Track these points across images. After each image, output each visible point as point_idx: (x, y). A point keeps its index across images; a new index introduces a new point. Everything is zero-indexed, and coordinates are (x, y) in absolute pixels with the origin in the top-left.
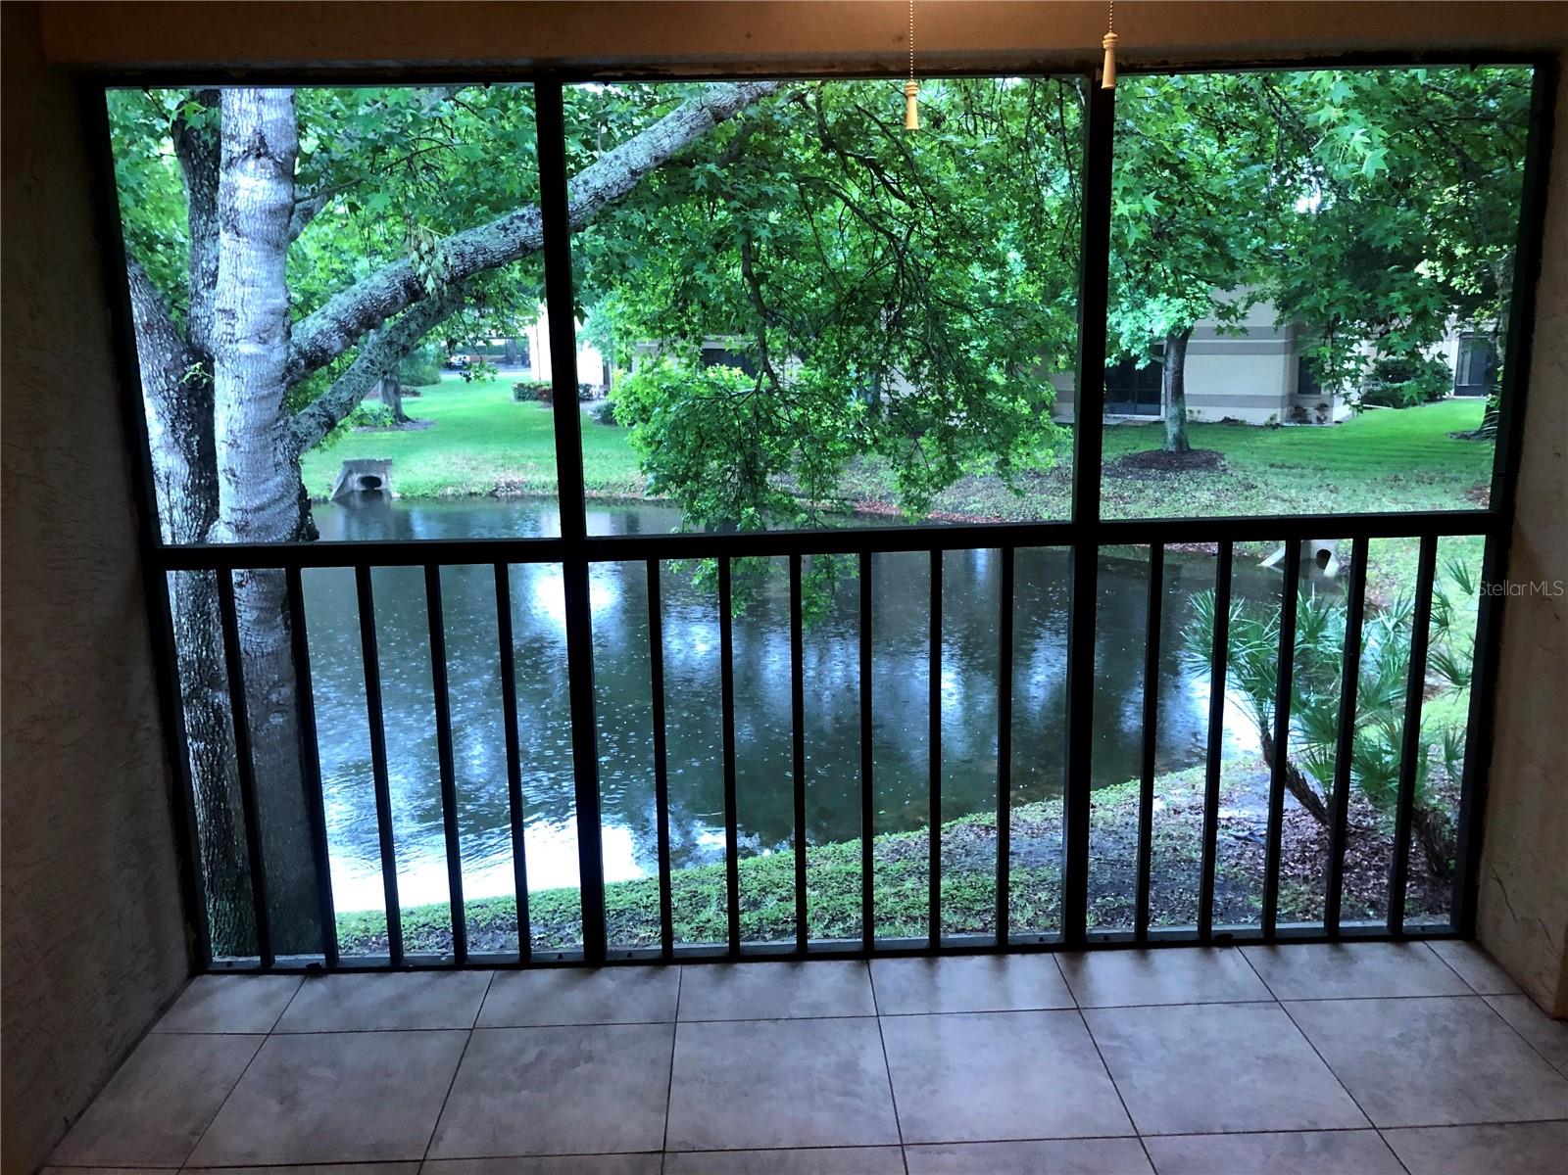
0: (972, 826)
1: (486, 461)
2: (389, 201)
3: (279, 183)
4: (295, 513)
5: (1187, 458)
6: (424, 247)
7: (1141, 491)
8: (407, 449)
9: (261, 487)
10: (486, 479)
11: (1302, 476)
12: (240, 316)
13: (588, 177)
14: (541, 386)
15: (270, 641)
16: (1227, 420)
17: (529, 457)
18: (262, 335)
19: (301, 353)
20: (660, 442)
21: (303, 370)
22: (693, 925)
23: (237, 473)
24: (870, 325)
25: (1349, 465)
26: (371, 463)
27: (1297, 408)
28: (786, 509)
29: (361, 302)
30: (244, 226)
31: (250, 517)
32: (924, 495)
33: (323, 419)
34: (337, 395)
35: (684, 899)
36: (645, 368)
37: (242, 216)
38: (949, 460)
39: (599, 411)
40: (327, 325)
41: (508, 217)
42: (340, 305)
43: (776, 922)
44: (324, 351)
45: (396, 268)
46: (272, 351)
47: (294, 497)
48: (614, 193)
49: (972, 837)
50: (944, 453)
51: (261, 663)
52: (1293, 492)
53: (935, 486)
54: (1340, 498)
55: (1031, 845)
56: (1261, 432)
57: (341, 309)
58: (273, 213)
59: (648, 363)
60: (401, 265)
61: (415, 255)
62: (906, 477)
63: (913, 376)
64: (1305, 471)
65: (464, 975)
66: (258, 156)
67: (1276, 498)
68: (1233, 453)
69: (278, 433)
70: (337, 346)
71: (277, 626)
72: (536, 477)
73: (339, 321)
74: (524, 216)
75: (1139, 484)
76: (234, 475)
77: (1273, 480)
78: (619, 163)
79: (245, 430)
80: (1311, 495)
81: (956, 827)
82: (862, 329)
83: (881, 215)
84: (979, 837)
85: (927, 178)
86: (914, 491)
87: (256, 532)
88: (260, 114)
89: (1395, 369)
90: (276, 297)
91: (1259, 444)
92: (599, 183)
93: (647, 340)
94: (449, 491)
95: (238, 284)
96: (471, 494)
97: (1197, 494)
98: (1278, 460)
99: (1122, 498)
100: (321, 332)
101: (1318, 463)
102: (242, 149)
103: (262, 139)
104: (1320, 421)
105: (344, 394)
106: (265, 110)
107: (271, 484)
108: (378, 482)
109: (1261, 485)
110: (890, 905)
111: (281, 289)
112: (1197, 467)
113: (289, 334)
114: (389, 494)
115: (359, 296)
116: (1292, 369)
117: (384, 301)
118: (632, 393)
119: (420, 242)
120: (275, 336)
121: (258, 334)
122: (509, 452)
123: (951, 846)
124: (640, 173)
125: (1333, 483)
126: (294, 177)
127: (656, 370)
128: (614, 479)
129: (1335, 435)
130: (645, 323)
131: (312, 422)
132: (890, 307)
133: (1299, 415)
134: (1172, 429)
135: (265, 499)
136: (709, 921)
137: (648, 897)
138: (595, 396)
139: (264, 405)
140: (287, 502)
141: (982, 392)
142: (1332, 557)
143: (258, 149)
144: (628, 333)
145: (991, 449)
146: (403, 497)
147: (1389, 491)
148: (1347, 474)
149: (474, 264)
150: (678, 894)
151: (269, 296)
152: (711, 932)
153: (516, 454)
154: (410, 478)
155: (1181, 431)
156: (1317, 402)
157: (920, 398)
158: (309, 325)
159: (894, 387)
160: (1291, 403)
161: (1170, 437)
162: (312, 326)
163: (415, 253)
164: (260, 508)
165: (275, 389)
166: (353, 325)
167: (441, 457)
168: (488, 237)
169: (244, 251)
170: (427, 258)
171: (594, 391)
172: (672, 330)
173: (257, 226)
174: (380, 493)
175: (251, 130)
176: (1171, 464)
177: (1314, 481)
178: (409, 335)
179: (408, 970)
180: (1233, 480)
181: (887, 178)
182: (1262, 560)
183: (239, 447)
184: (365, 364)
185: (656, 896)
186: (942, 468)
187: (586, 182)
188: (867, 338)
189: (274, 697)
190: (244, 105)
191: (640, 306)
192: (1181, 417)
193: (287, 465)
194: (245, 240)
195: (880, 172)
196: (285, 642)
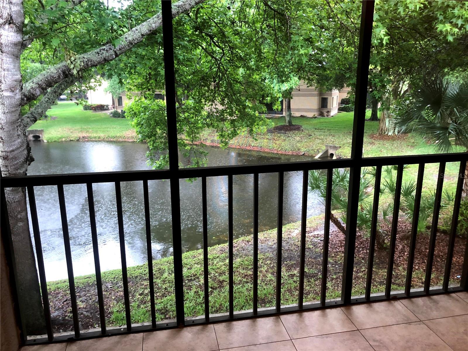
0: (243, 241)
1: (75, 130)
2: (59, 42)
3: (18, 34)
4: (26, 152)
5: (292, 127)
6: (73, 59)
7: (279, 137)
8: (48, 127)
9: (13, 143)
10: (76, 136)
11: (324, 132)
12: (3, 82)
13: (127, 36)
14: (92, 105)
15: (17, 197)
16: (302, 116)
17: (90, 128)
18: (12, 89)
19: (25, 96)
20: (142, 124)
21: (25, 102)
22: (161, 280)
23: (3, 138)
24: (209, 88)
25: (336, 128)
26: (36, 131)
27: (321, 112)
28: (182, 145)
29: (47, 78)
30: (5, 49)
31: (9, 154)
32: (227, 140)
33: (32, 119)
34: (37, 110)
35: (157, 271)
36: (136, 100)
37: (4, 45)
38: (234, 130)
39: (112, 113)
40: (34, 86)
41: (99, 49)
42: (39, 78)
43: (188, 277)
44: (33, 95)
45: (59, 66)
46: (15, 95)
47: (25, 147)
48: (136, 42)
49: (244, 244)
50: (232, 127)
51: (14, 205)
52: (322, 137)
53: (230, 138)
54: (335, 138)
55: (262, 246)
56: (311, 119)
57: (39, 80)
58: (15, 44)
59: (137, 99)
60: (61, 65)
61: (69, 62)
62: (221, 135)
63: (222, 104)
64: (325, 131)
65: (132, 336)
66: (10, 24)
67: (318, 139)
68: (304, 125)
69: (18, 124)
70: (38, 93)
71: (19, 192)
72: (93, 135)
73: (38, 84)
74: (104, 49)
75: (279, 135)
76: (2, 139)
77: (316, 133)
78: (137, 32)
79: (7, 123)
80: (327, 137)
81: (238, 242)
82: (206, 88)
83: (214, 52)
84: (246, 244)
85: (229, 41)
86: (224, 140)
87: (11, 159)
88: (10, 8)
89: (346, 101)
90: (17, 75)
91: (311, 123)
92: (130, 38)
93: (136, 92)
94: (64, 139)
95: (2, 70)
96: (71, 140)
97: (296, 138)
98: (317, 127)
99: (274, 139)
100: (32, 88)
101: (328, 128)
102: (3, 21)
103: (11, 17)
104: (327, 116)
105: (39, 110)
106: (12, 7)
107: (16, 142)
108: (39, 137)
109: (313, 135)
110: (223, 268)
111: (18, 72)
112: (295, 130)
113: (22, 89)
114: (43, 141)
115: (46, 76)
116: (319, 101)
117: (55, 77)
118: (131, 108)
119: (71, 57)
120: (17, 89)
121: (11, 89)
122: (83, 127)
123: (238, 248)
124: (144, 36)
125: (333, 134)
126: (23, 31)
127: (140, 101)
128: (118, 135)
129: (332, 120)
130: (136, 86)
131: (28, 120)
132: (215, 81)
133: (321, 114)
134: (287, 119)
135: (14, 147)
136: (166, 278)
137: (145, 271)
138: (110, 109)
139: (13, 114)
140: (22, 148)
141: (244, 109)
142: (334, 155)
143: (10, 21)
144: (130, 89)
145: (247, 126)
146: (48, 142)
147: (348, 136)
148: (337, 131)
149: (87, 65)
150: (155, 269)
151: (14, 75)
152: (168, 282)
153: (85, 127)
154: (50, 136)
155: (290, 119)
156: (327, 111)
157: (225, 110)
158: (27, 85)
159: (217, 107)
160: (319, 111)
161: (287, 121)
162: (28, 86)
163: (69, 61)
164: (13, 151)
165: (17, 108)
166: (44, 86)
167: (60, 129)
168: (92, 56)
169: (4, 58)
170: (74, 63)
171: (110, 107)
172: (145, 88)
173: (9, 49)
174: (40, 141)
175: (7, 14)
176: (288, 129)
177: (327, 133)
178: (62, 89)
179: (109, 336)
180: (305, 134)
181: (215, 41)
182: (315, 157)
183: (4, 129)
184: (46, 99)
185: (147, 270)
186: (232, 132)
187: (126, 38)
188: (208, 91)
189: (19, 216)
190: (4, 5)
191: (134, 80)
192: (290, 115)
193: (22, 136)
194: (5, 54)
195: (212, 38)
196: (22, 197)
